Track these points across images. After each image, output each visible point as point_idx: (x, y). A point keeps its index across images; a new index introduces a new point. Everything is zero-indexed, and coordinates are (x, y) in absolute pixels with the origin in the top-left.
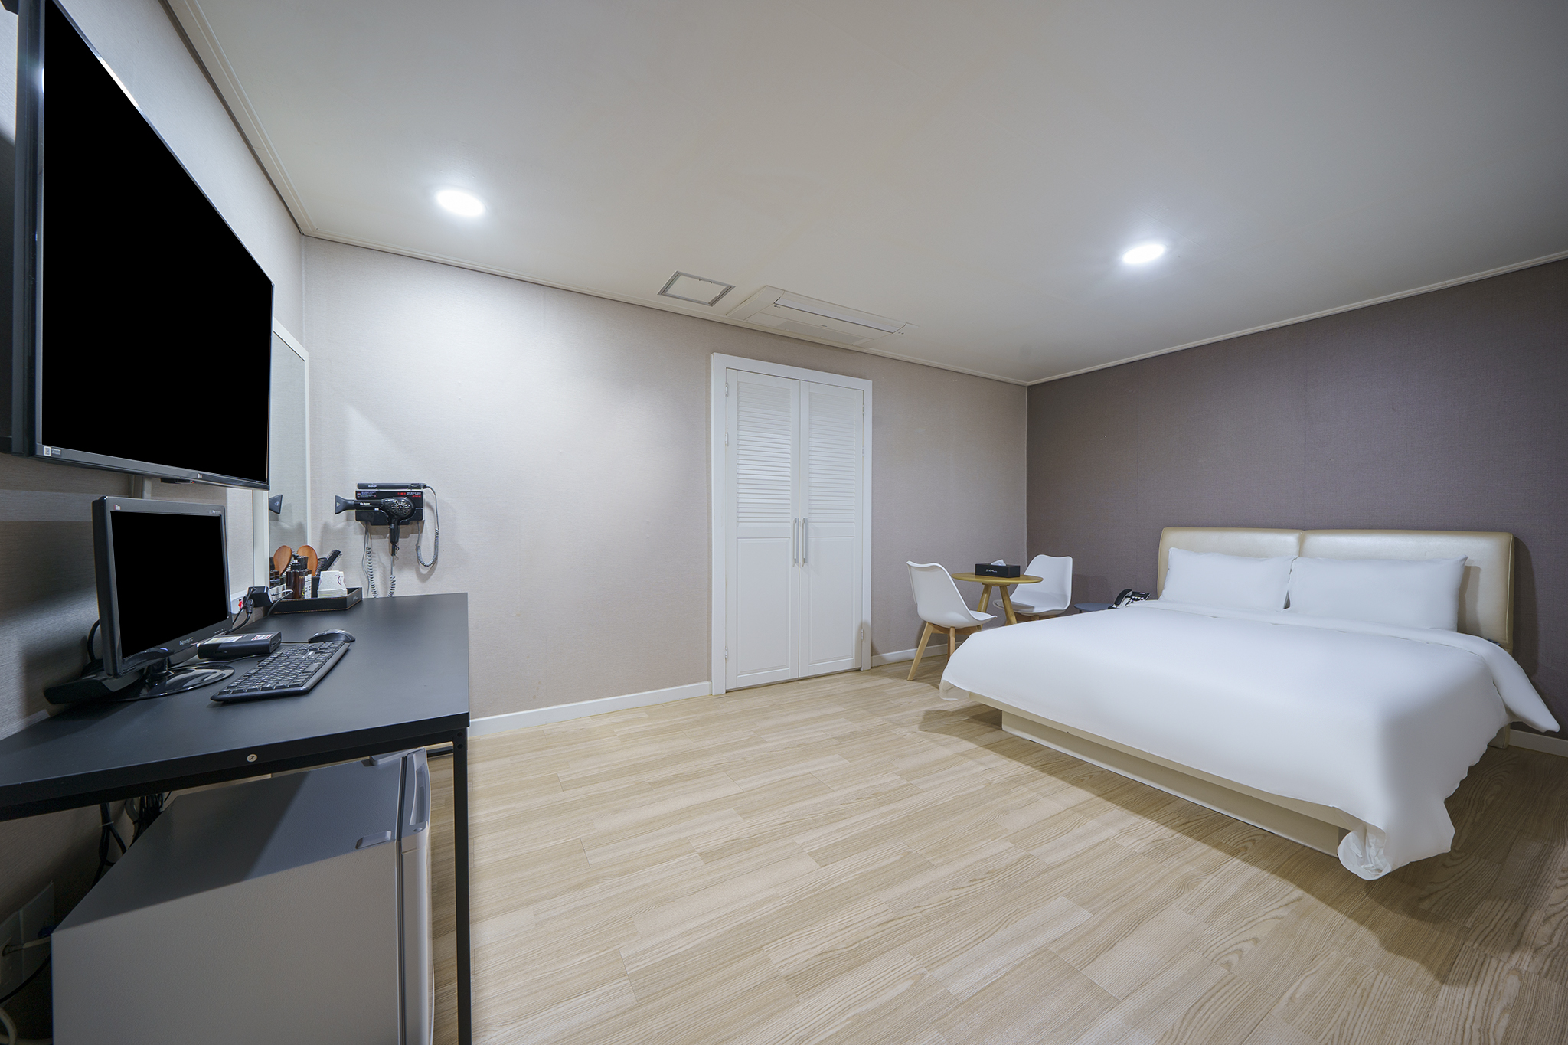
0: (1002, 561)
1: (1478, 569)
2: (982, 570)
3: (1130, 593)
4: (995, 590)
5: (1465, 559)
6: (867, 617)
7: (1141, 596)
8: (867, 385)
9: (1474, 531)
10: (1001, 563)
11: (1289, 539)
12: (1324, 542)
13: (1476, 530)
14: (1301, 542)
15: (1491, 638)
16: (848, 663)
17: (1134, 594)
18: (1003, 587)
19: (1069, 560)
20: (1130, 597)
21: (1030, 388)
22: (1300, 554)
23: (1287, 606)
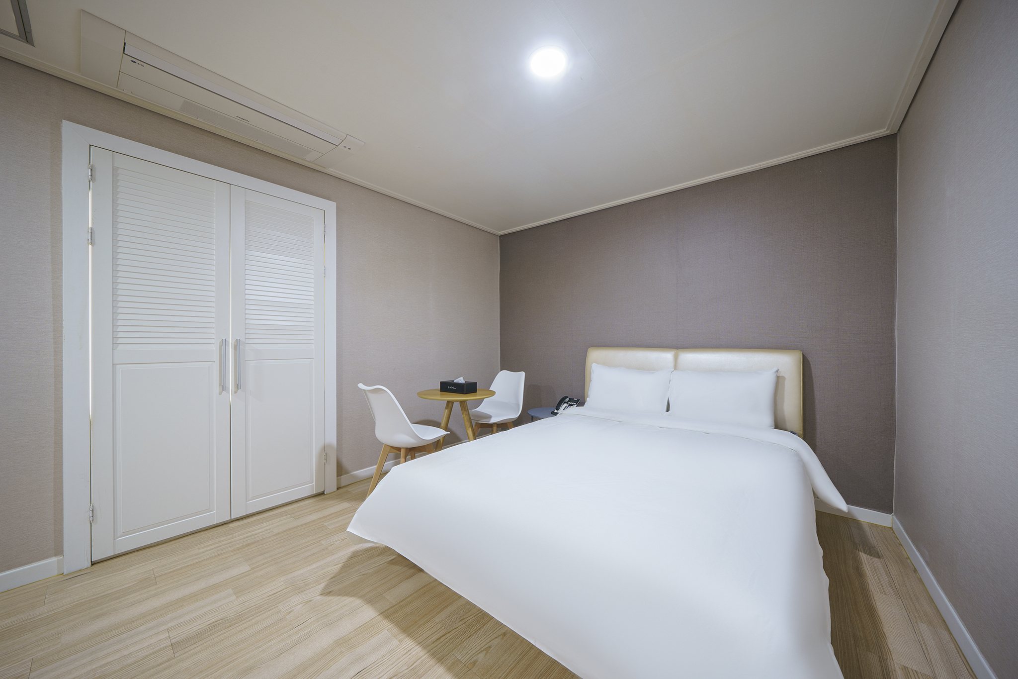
0: (462, 378)
1: (784, 378)
2: (446, 387)
3: (567, 400)
4: (457, 407)
5: (777, 371)
6: (332, 439)
7: (574, 401)
8: (330, 207)
9: (778, 349)
10: (461, 380)
11: (667, 356)
12: (692, 358)
13: (780, 349)
14: (676, 358)
15: (792, 430)
16: (309, 489)
17: (571, 400)
18: (463, 403)
19: (523, 374)
20: (567, 403)
21: (502, 237)
22: (675, 368)
23: (668, 410)
